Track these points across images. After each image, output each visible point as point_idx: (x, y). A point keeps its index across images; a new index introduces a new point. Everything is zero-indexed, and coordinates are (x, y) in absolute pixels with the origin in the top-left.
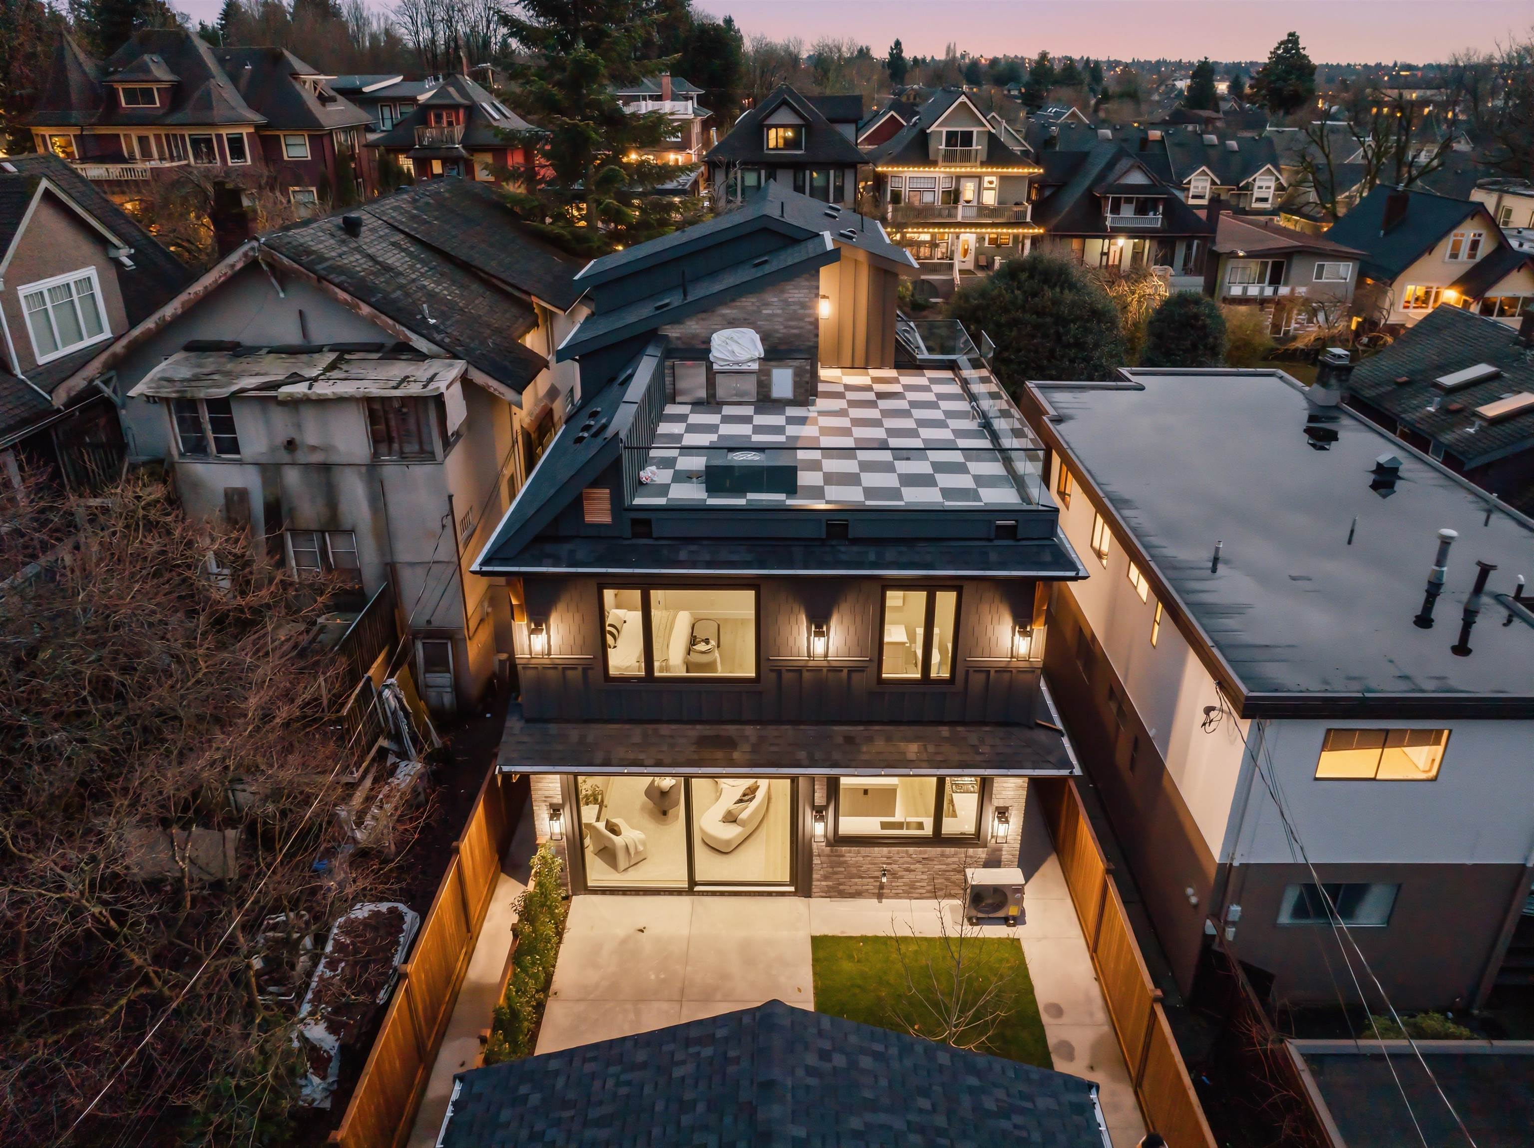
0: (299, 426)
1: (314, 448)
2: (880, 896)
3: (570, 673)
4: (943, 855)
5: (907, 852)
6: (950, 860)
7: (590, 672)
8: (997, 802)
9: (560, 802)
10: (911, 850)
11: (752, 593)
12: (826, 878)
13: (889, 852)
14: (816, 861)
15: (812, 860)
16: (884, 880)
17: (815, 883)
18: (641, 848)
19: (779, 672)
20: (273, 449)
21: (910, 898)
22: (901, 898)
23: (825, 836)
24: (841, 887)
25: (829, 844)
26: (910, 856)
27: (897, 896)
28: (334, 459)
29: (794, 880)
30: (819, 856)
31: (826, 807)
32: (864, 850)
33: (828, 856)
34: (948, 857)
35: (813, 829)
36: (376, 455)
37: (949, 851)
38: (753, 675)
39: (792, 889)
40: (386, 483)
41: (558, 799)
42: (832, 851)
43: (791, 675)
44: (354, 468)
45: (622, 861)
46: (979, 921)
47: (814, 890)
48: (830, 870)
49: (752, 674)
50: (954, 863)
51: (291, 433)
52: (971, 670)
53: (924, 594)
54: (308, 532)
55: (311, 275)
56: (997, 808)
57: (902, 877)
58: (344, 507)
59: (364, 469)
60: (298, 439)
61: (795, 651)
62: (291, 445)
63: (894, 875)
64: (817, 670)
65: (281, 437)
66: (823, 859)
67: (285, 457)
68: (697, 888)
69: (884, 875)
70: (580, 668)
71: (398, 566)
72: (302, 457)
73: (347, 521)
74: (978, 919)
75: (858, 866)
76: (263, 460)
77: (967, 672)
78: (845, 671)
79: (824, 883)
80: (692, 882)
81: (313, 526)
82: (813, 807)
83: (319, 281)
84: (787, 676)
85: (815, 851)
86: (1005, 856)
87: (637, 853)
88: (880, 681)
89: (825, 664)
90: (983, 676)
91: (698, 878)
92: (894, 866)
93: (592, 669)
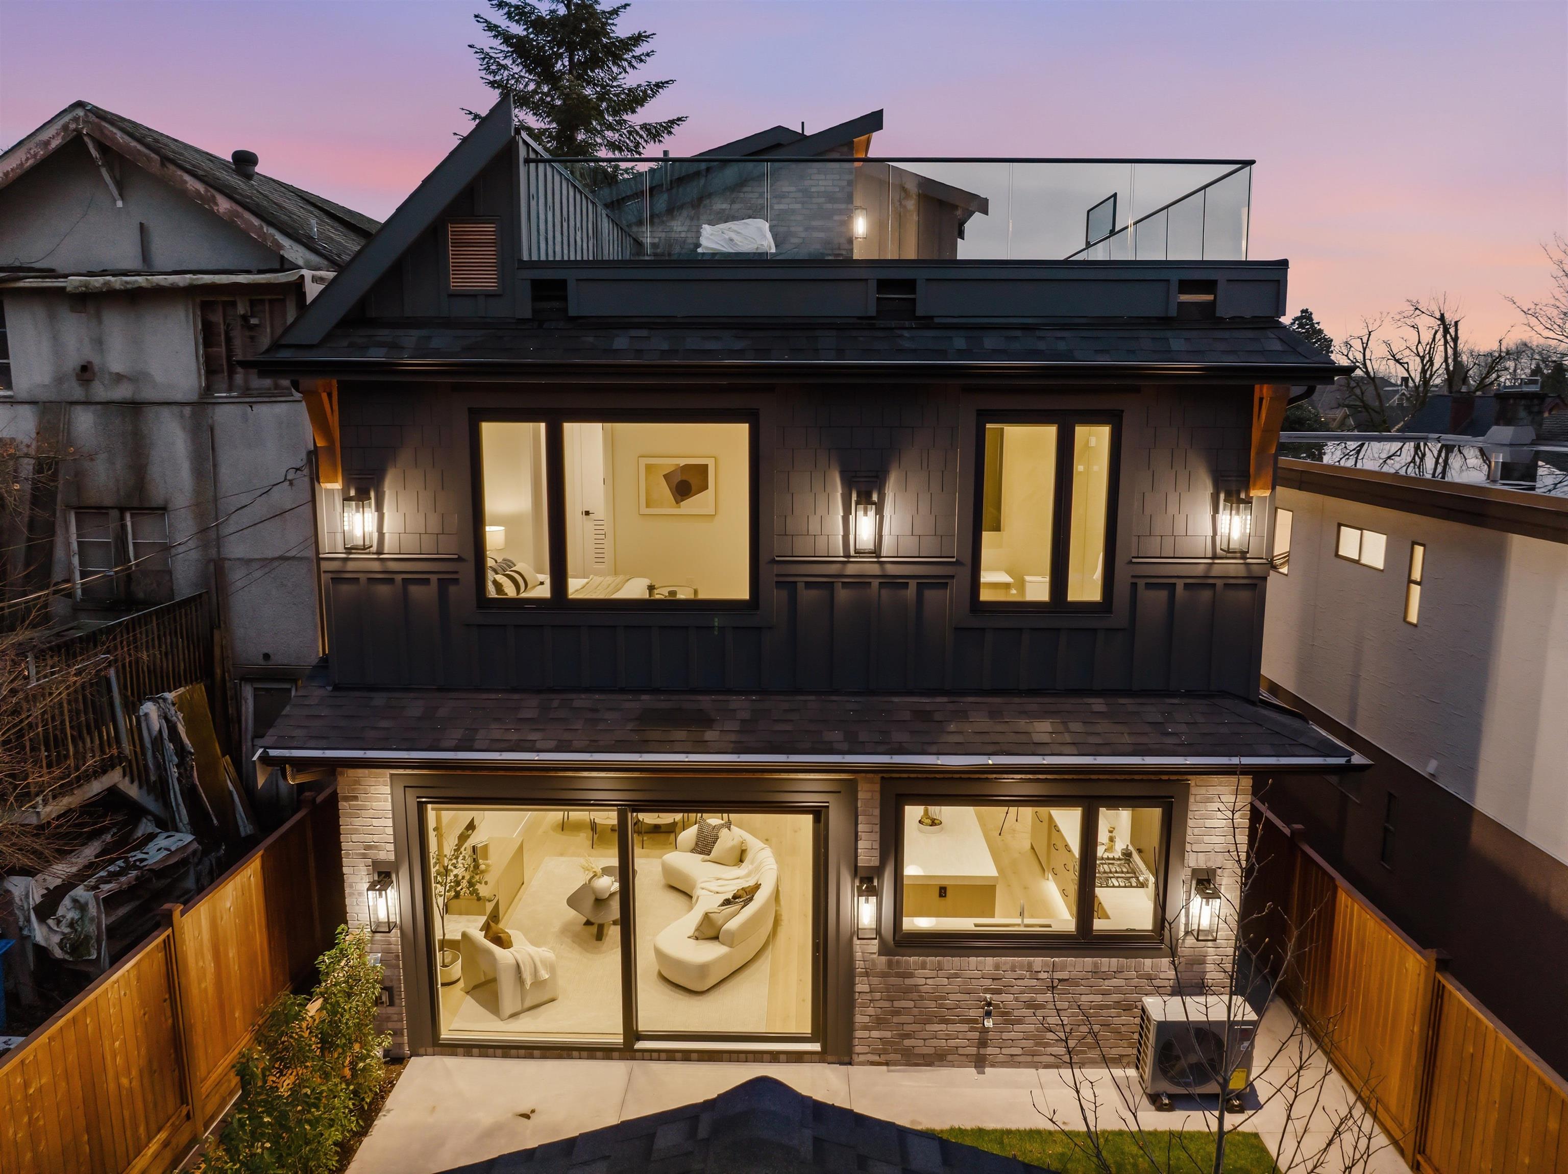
0: (99, 343)
1: (119, 378)
2: (980, 1063)
3: (415, 591)
4: (1095, 973)
5: (1029, 968)
6: (1107, 984)
7: (453, 589)
8: (1194, 860)
9: (392, 857)
10: (1038, 962)
11: (743, 430)
12: (879, 1022)
13: (997, 967)
14: (861, 986)
15: (852, 984)
16: (989, 1023)
17: (859, 1034)
18: (544, 975)
19: (792, 587)
20: (59, 380)
21: (1036, 1066)
22: (1019, 1065)
23: (878, 931)
24: (907, 1042)
25: (884, 950)
26: (1034, 975)
27: (1012, 1062)
28: (148, 394)
29: (819, 1032)
30: (867, 974)
31: (878, 871)
32: (952, 963)
33: (884, 975)
34: (1105, 977)
35: (855, 918)
36: (208, 390)
37: (1108, 963)
38: (746, 596)
39: (816, 1047)
40: (218, 432)
41: (387, 853)
42: (890, 964)
43: (813, 593)
44: (175, 409)
45: (509, 999)
46: (1175, 1102)
47: (858, 1049)
48: (886, 1004)
49: (743, 593)
50: (1118, 989)
51: (88, 354)
52: (1141, 583)
53: (1051, 432)
54: (101, 510)
55: (153, 155)
56: (1195, 871)
57: (1019, 1021)
58: (155, 471)
59: (187, 410)
60: (96, 360)
61: (821, 543)
62: (86, 372)
63: (1007, 1018)
64: (860, 583)
65: (73, 361)
66: (875, 980)
67: (78, 393)
68: (641, 1045)
69: (988, 1014)
70: (434, 578)
71: (227, 564)
72: (101, 392)
73: (158, 493)
74: (1170, 1096)
75: (939, 997)
76: (44, 396)
77: (1134, 585)
78: (913, 584)
79: (875, 1034)
80: (632, 1033)
81: (108, 501)
82: (855, 870)
83: (163, 165)
84: (807, 596)
85: (859, 965)
86: (1213, 975)
87: (538, 984)
88: (977, 607)
89: (875, 570)
90: (1163, 594)
91: (644, 1024)
92: (1004, 997)
93: (456, 581)
